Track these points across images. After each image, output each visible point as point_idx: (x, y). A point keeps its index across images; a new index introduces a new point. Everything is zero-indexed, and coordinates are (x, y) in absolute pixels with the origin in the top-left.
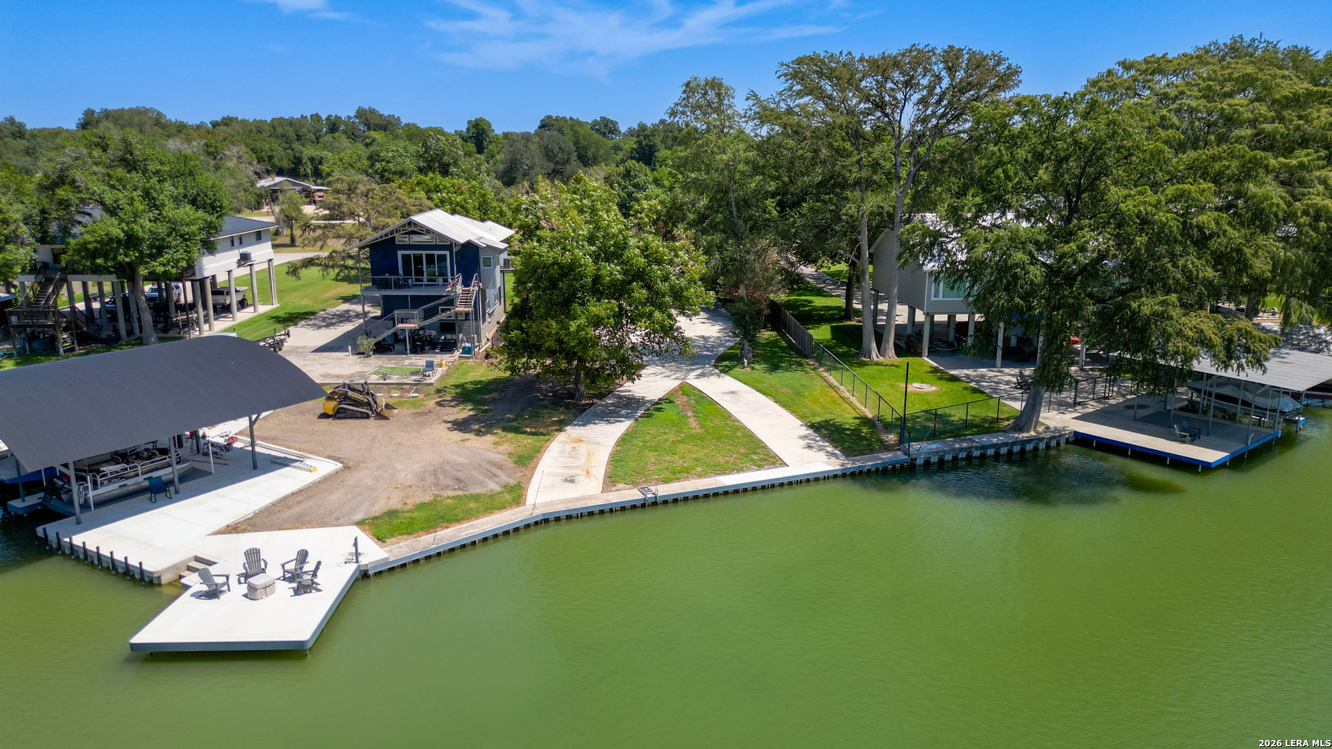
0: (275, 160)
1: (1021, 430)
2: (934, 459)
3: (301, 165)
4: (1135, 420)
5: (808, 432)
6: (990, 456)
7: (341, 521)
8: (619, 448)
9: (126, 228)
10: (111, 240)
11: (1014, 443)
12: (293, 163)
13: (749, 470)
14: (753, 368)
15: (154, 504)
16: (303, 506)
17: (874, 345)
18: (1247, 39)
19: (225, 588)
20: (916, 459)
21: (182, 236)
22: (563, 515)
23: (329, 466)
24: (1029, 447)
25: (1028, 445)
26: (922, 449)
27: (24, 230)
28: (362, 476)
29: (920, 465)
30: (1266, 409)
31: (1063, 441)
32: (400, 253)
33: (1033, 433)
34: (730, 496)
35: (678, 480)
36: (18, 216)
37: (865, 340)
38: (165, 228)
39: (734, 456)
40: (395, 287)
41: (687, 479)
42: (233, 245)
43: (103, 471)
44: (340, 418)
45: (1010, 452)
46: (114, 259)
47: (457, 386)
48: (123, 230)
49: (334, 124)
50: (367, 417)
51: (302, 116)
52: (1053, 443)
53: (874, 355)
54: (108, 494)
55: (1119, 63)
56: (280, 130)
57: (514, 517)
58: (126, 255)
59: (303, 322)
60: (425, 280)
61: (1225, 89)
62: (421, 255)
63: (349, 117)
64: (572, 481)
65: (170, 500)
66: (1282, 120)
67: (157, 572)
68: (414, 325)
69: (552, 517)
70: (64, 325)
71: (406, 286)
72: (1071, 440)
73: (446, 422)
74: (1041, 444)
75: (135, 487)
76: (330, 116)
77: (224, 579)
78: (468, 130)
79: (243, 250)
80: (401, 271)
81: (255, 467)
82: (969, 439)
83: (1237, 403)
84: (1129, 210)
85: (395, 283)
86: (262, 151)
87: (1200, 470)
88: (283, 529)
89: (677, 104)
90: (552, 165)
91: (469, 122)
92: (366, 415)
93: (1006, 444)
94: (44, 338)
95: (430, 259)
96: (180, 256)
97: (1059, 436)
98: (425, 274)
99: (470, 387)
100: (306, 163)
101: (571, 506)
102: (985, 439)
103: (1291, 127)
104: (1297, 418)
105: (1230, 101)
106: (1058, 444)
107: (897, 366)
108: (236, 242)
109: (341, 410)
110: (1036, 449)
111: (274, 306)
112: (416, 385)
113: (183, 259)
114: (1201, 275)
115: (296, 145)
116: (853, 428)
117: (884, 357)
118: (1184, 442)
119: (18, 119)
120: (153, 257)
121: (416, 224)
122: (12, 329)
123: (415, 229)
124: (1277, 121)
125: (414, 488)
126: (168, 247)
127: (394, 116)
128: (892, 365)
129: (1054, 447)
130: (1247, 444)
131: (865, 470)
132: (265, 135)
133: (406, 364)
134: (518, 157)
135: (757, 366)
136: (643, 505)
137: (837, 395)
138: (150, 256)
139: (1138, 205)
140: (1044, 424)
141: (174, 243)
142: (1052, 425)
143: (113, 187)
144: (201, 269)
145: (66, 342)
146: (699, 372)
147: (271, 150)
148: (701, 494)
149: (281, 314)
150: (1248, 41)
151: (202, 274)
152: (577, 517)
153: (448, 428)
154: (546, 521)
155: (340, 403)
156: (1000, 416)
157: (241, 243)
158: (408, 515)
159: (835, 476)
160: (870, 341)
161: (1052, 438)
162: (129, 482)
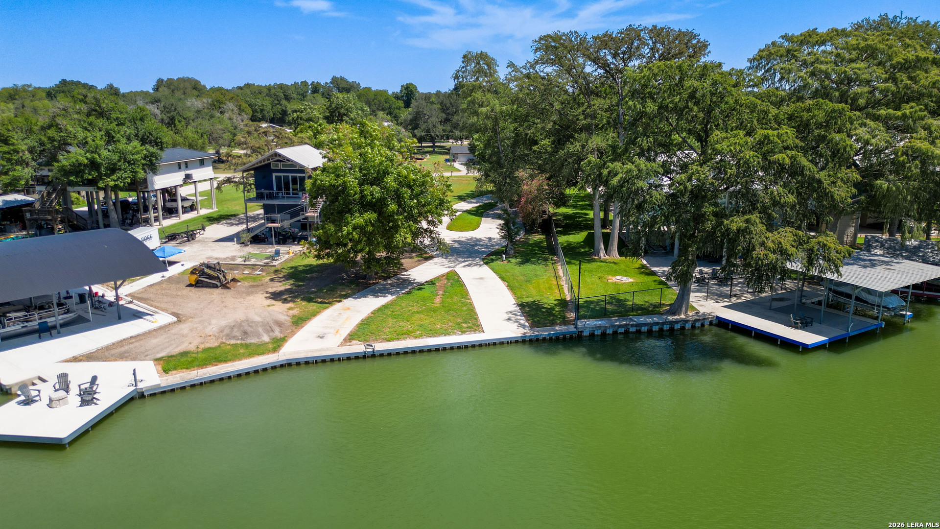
0: (265, 112)
1: (674, 314)
2: (598, 332)
3: (287, 115)
4: (770, 309)
5: (516, 309)
6: (644, 332)
7: (147, 357)
8: (372, 315)
9: (89, 156)
10: (80, 164)
11: (663, 323)
12: (280, 114)
13: (455, 334)
14: (509, 261)
15: (40, 339)
16: (131, 346)
17: (602, 246)
18: (891, 16)
19: (37, 398)
20: (582, 332)
21: (129, 162)
22: (302, 361)
23: (168, 319)
24: (677, 327)
25: (676, 325)
26: (589, 324)
27: (28, 155)
28: (184, 328)
29: (586, 336)
30: (874, 305)
31: (707, 323)
32: (274, 175)
33: (683, 316)
34: (432, 352)
35: (398, 339)
36: (24, 147)
37: (596, 243)
38: (117, 156)
39: (450, 324)
40: (267, 198)
41: (405, 339)
42: (180, 168)
43: (10, 316)
44: (199, 287)
45: (661, 330)
46: (82, 177)
47: (292, 268)
48: (87, 159)
49: (316, 88)
50: (216, 287)
51: (295, 82)
52: (698, 325)
53: (602, 254)
54: (13, 332)
55: (782, 37)
56: (273, 91)
57: (265, 361)
58: (90, 174)
59: (224, 221)
60: (291, 194)
61: (852, 56)
62: (289, 176)
63: (327, 83)
64: (322, 337)
65: (52, 337)
66: (895, 80)
67: (8, 385)
68: (277, 225)
69: (294, 362)
70: (59, 219)
71: (277, 198)
72: (714, 322)
73: (267, 292)
74: (687, 325)
75: (31, 328)
76: (313, 82)
77: (37, 393)
78: (401, 91)
79: (188, 172)
80: (275, 188)
81: (120, 318)
82: (631, 318)
83: (851, 298)
84: (723, 149)
85: (267, 195)
86: (256, 106)
87: (801, 350)
88: (106, 361)
89: (458, 71)
90: (444, 116)
91: (402, 86)
92: (215, 286)
93: (657, 324)
94: (47, 228)
95: (294, 180)
96: (127, 176)
97: (702, 319)
98: (291, 189)
99: (301, 268)
100: (290, 114)
101: (310, 355)
102: (642, 319)
103: (901, 86)
104: (904, 313)
105: (853, 65)
106: (703, 325)
107: (615, 263)
108: (183, 166)
109: (199, 282)
110: (683, 328)
111: (214, 210)
112: (265, 266)
113: (129, 177)
114: (783, 200)
115: (284, 102)
116: (549, 307)
117: (609, 256)
118: (797, 328)
119: (115, 86)
120: (108, 176)
121: (280, 155)
122: (26, 221)
123: (280, 159)
124: (891, 81)
125: (212, 337)
126: (120, 169)
127: (356, 82)
128: (613, 262)
129: (699, 328)
130: (848, 331)
131: (541, 338)
132: (263, 95)
133: (268, 251)
134: (421, 110)
135: (513, 260)
136: (364, 357)
137: (556, 283)
138: (105, 175)
139: (731, 145)
140: (696, 309)
141: (123, 167)
142: (702, 310)
143: (86, 129)
144: (153, 184)
145: (60, 231)
146: (467, 263)
147: (263, 105)
148: (410, 351)
149: (215, 216)
150: (891, 18)
151: (153, 187)
152: (313, 363)
153: (266, 297)
154: (290, 365)
155: (200, 276)
156: (663, 302)
157: (187, 167)
158: (194, 355)
159: (517, 342)
160: (600, 244)
161: (696, 320)
162: (29, 324)
